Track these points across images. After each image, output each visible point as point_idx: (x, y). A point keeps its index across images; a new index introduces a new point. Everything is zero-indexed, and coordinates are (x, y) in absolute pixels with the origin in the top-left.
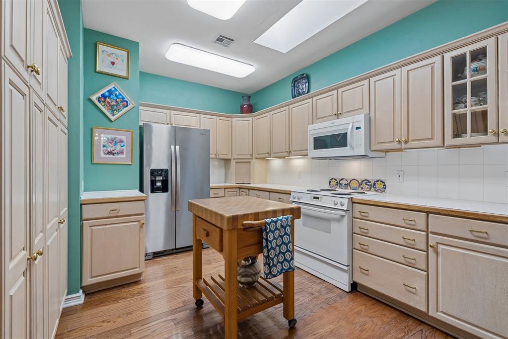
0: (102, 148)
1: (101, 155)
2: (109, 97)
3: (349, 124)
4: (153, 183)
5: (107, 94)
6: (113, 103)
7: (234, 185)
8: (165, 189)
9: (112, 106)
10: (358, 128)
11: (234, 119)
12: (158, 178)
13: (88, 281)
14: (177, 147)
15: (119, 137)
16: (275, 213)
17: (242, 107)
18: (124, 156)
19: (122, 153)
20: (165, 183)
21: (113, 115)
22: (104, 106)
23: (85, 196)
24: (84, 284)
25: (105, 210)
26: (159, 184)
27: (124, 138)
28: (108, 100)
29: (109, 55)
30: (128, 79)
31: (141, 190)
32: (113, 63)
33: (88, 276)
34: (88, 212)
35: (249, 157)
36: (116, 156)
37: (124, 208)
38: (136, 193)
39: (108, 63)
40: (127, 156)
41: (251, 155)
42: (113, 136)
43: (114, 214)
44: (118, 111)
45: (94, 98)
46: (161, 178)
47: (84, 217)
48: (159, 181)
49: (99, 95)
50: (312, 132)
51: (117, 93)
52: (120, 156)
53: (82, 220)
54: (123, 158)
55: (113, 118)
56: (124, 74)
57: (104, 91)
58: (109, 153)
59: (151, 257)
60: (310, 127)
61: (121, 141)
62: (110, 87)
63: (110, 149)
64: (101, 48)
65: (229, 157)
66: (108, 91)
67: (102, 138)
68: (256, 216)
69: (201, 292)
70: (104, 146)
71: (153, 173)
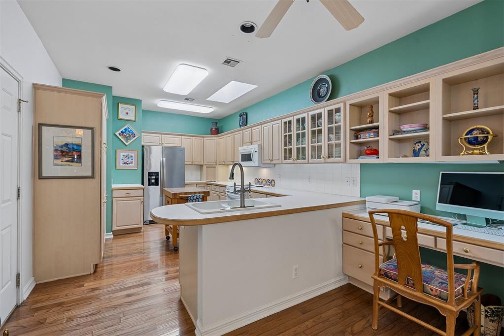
0: (121, 161)
1: (120, 165)
2: (125, 132)
3: (252, 149)
4: (149, 180)
5: (124, 131)
6: (127, 136)
7: (205, 182)
8: (156, 183)
9: (126, 137)
10: (256, 152)
11: (205, 138)
12: (152, 178)
13: (115, 228)
14: (164, 159)
15: (130, 154)
16: (195, 193)
17: (211, 129)
18: (133, 165)
19: (132, 163)
20: (157, 180)
21: (127, 142)
22: (122, 138)
23: (114, 186)
24: (114, 229)
25: (123, 193)
26: (153, 181)
27: (133, 155)
28: (124, 134)
29: (125, 109)
30: (135, 121)
31: (143, 184)
32: (127, 113)
33: (115, 226)
34: (115, 194)
35: (214, 163)
36: (129, 165)
37: (133, 193)
38: (140, 185)
39: (125, 113)
40: (135, 164)
41: (216, 163)
42: (127, 154)
43: (128, 195)
44: (130, 139)
45: (117, 134)
46: (154, 177)
47: (113, 197)
48: (153, 179)
49: (120, 132)
50: (241, 151)
51: (129, 130)
52: (131, 165)
53: (112, 198)
54: (133, 166)
55: (127, 144)
56: (133, 119)
57: (123, 129)
58: (125, 163)
59: (148, 223)
60: (240, 148)
61: (132, 157)
62: (126, 127)
63: (125, 161)
64: (120, 105)
65: (202, 163)
66: (125, 129)
67: (121, 155)
68: (186, 193)
69: (169, 233)
70: (122, 160)
71: (150, 174)
